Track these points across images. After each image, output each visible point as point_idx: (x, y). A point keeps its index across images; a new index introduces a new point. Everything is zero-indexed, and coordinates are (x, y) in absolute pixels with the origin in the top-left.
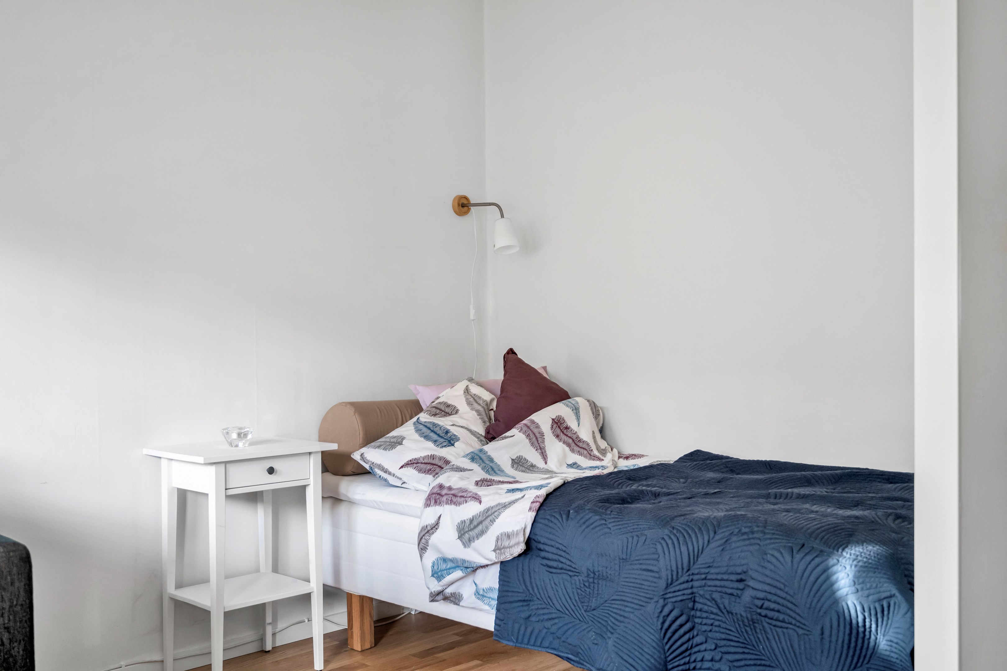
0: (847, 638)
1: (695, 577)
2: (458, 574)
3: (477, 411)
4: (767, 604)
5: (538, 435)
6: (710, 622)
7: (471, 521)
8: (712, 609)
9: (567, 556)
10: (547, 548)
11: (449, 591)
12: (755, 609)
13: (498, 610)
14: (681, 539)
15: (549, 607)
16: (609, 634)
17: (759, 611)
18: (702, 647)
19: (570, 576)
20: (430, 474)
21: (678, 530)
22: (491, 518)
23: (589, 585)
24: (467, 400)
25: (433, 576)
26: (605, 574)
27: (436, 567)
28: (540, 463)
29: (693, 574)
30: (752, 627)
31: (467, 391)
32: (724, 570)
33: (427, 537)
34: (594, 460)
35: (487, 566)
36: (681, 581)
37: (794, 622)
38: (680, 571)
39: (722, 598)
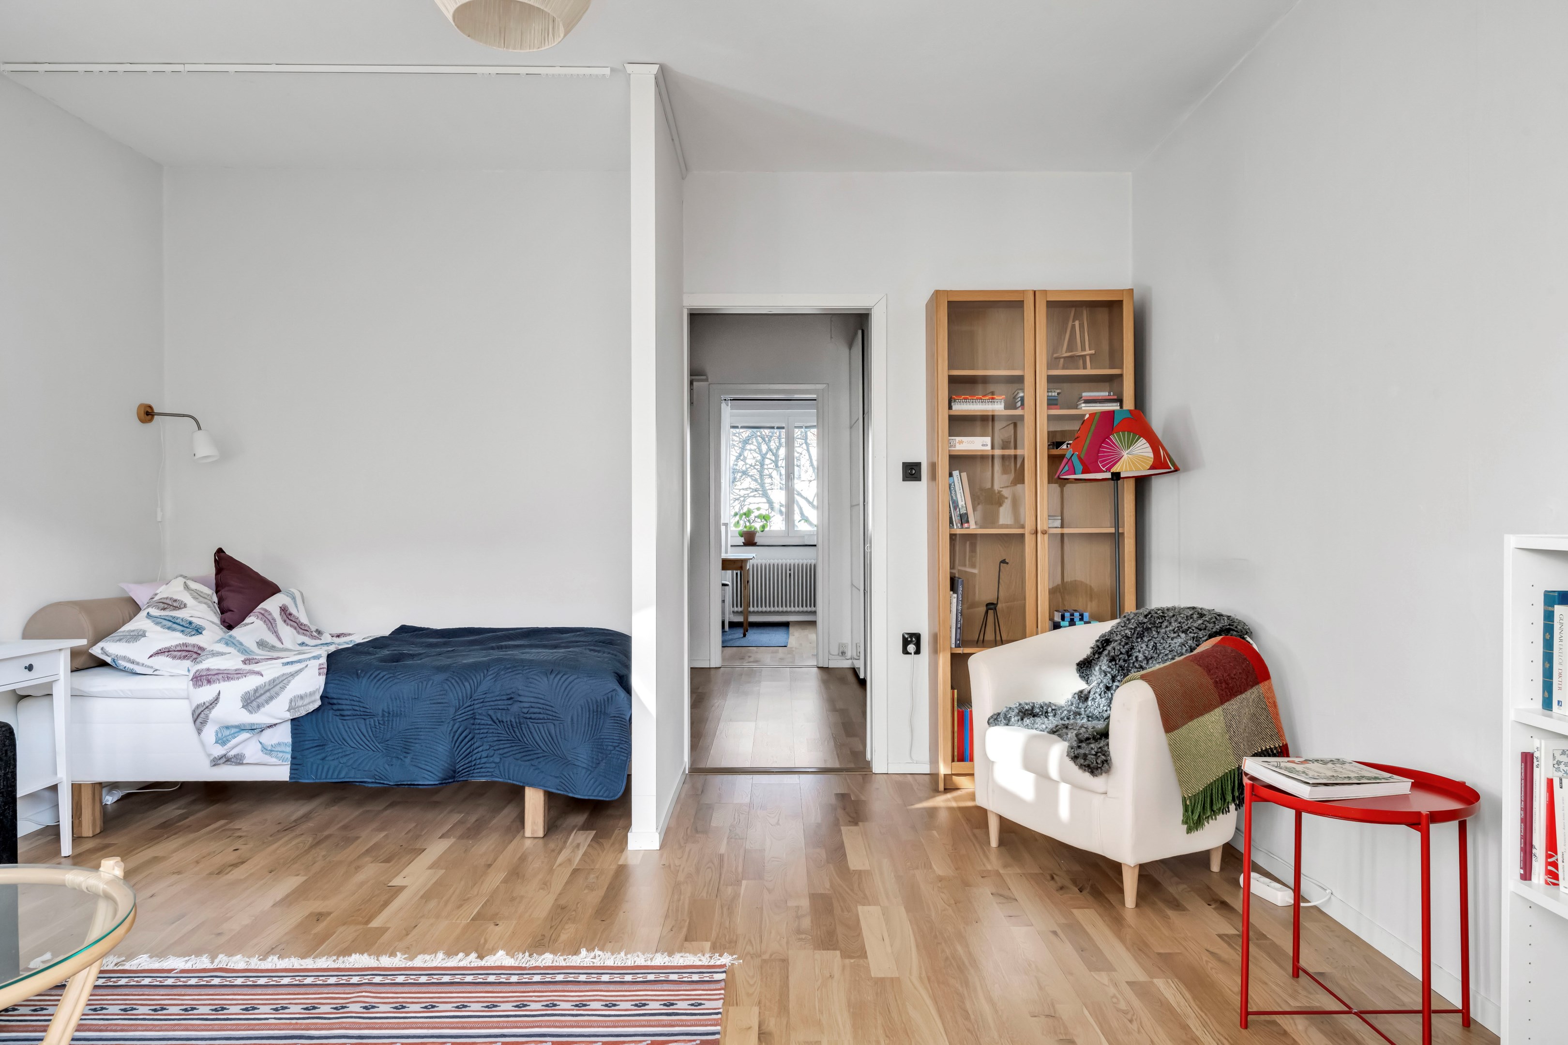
0: (587, 720)
1: (476, 702)
2: (245, 735)
3: (205, 603)
4: (532, 710)
5: (272, 621)
6: (485, 731)
7: (256, 691)
8: (487, 722)
9: (361, 705)
10: (340, 702)
11: (232, 753)
12: (522, 715)
13: (293, 758)
14: (462, 678)
15: (343, 746)
16: (405, 754)
17: (525, 715)
18: (480, 749)
19: (365, 719)
20: (188, 659)
21: (458, 673)
22: (281, 685)
23: (384, 723)
24: (191, 594)
25: (217, 742)
26: (399, 712)
27: (220, 735)
28: (278, 644)
29: (474, 700)
30: (519, 728)
31: (186, 587)
32: (497, 693)
33: (206, 712)
34: (315, 639)
35: (275, 725)
36: (465, 706)
37: (551, 717)
38: (465, 699)
39: (495, 713)
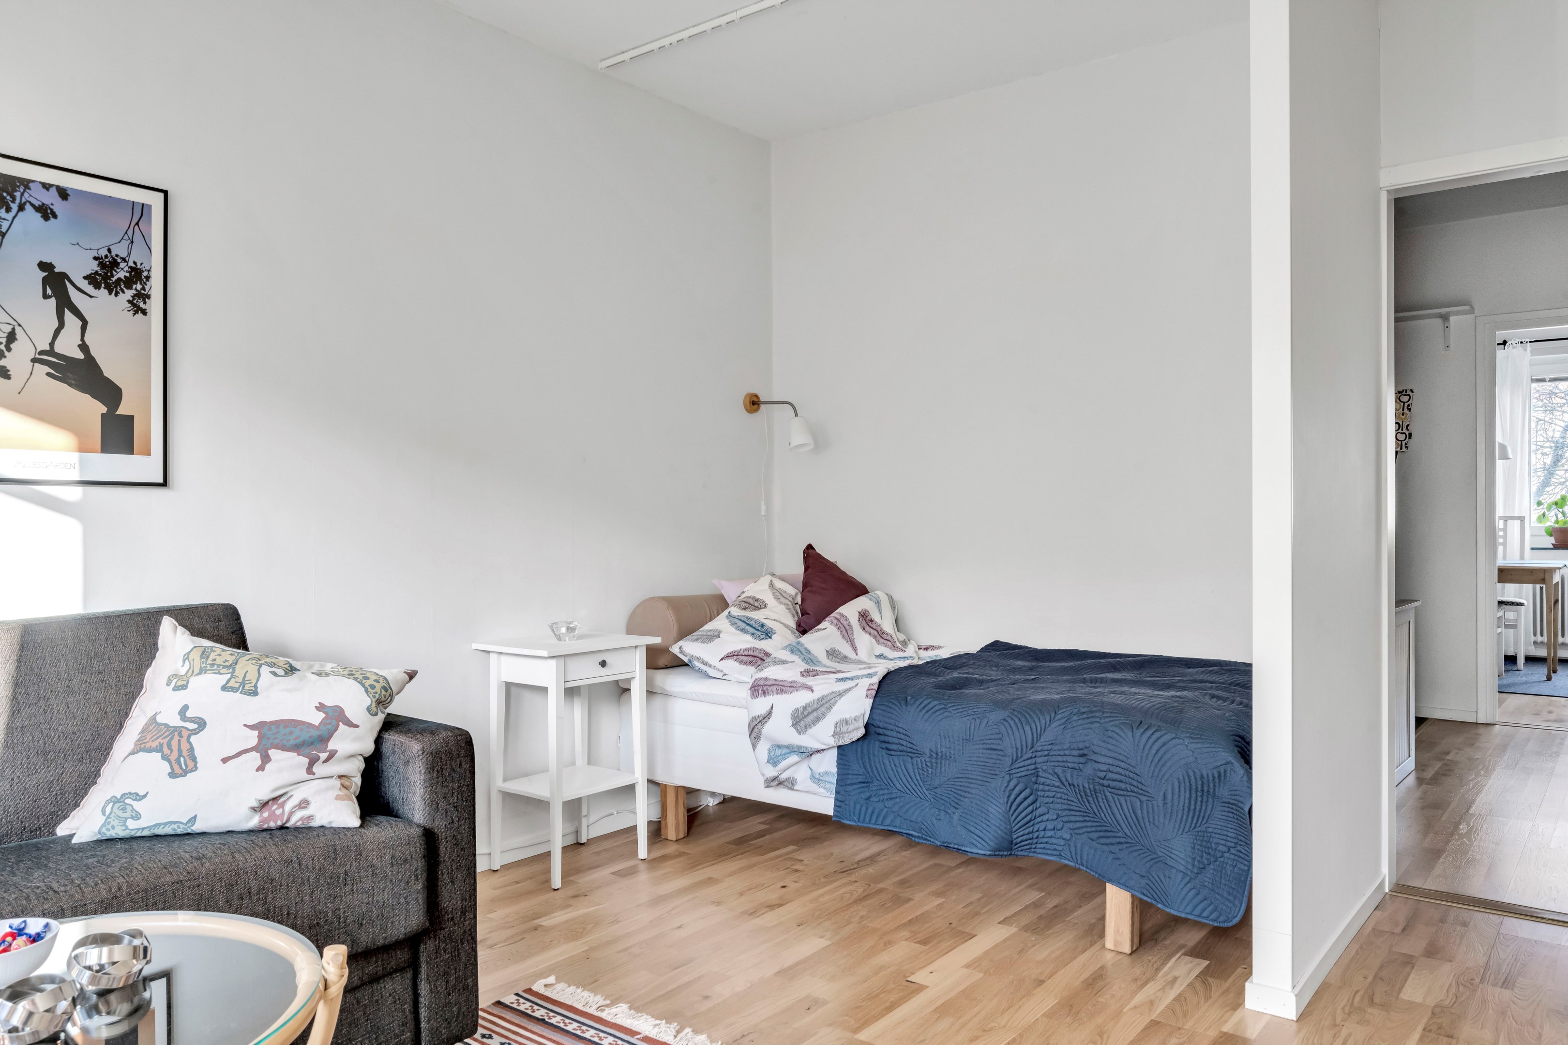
0: (1187, 801)
1: (1039, 754)
2: (794, 758)
3: (785, 604)
4: (1110, 775)
5: (847, 627)
6: (1052, 794)
7: (805, 708)
8: (1054, 782)
9: (908, 739)
10: (886, 732)
11: (784, 776)
12: (1097, 780)
13: (837, 792)
14: (1023, 719)
15: (889, 787)
16: (954, 810)
17: (1102, 782)
18: (1045, 818)
19: (912, 758)
20: (753, 665)
21: (1019, 712)
22: (827, 705)
23: (932, 765)
24: (773, 594)
25: (768, 762)
26: (948, 754)
27: (772, 754)
28: (851, 654)
29: (1036, 751)
30: (1094, 797)
31: (771, 585)
32: (1067, 746)
33: (759, 726)
35: (823, 750)
36: (1025, 757)
37: (1136, 790)
38: (1024, 748)
39: (1064, 771)
